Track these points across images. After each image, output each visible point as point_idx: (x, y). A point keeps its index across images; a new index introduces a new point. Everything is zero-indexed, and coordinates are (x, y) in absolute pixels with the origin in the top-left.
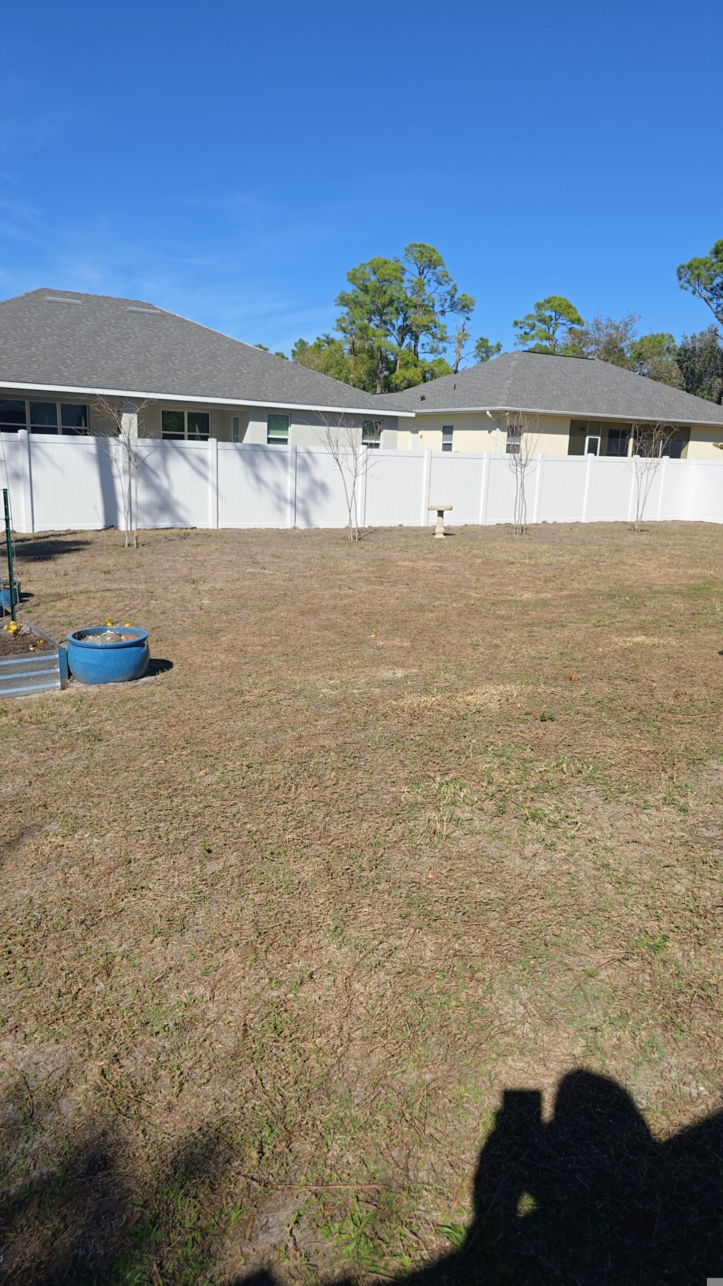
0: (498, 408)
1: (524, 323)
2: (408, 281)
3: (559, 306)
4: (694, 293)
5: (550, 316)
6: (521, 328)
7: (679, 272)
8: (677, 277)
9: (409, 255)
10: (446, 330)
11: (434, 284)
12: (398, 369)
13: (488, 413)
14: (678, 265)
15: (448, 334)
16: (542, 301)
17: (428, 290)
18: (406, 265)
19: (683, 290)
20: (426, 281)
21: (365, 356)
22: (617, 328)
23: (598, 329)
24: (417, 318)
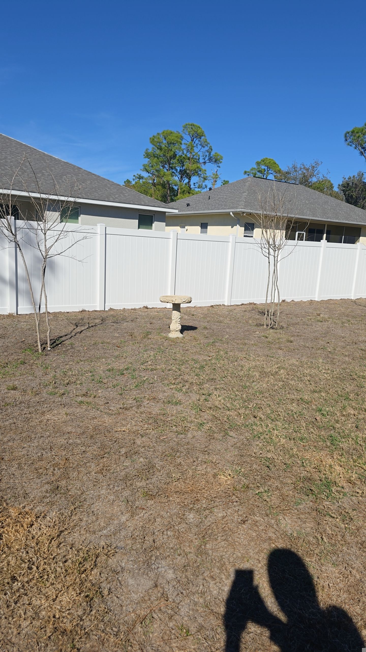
0: (238, 210)
1: (250, 172)
2: (184, 144)
3: (269, 163)
4: (356, 148)
5: (265, 169)
6: (248, 175)
7: (346, 136)
8: (344, 139)
9: (185, 130)
10: (206, 173)
11: (199, 147)
12: (179, 194)
13: (231, 213)
14: (345, 132)
15: (207, 175)
16: (260, 161)
17: (196, 150)
18: (184, 135)
19: (349, 146)
20: (195, 145)
21: (160, 187)
22: (307, 170)
23: (296, 171)
24: (188, 165)
